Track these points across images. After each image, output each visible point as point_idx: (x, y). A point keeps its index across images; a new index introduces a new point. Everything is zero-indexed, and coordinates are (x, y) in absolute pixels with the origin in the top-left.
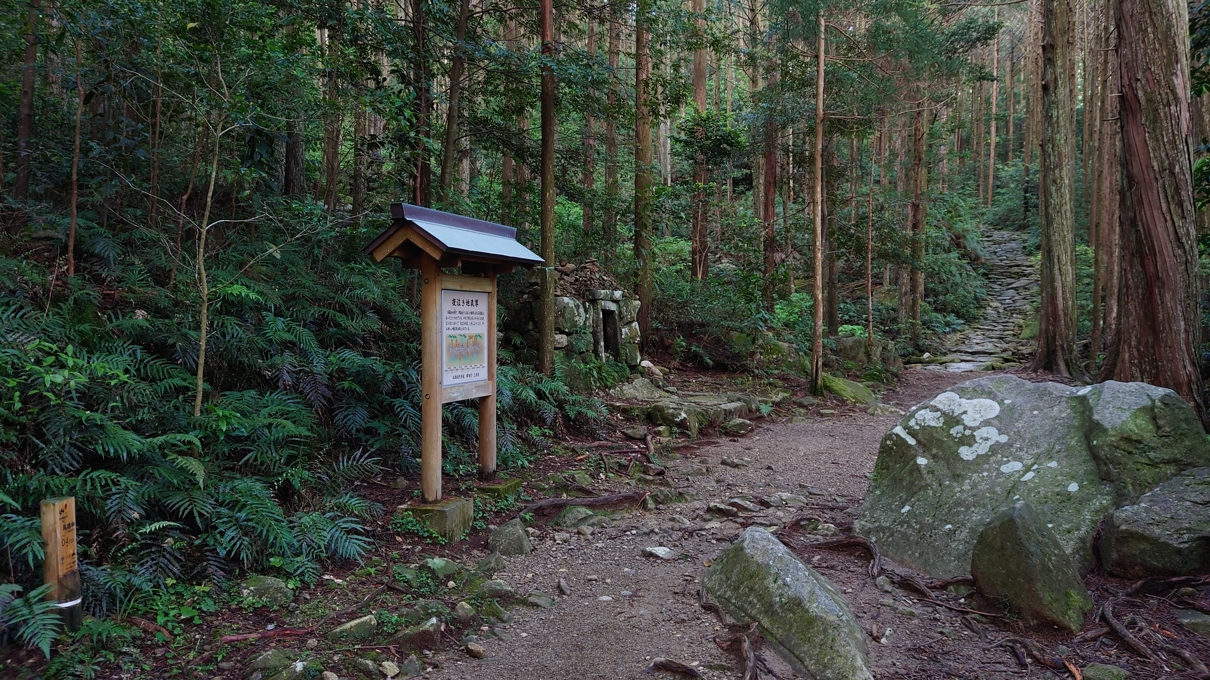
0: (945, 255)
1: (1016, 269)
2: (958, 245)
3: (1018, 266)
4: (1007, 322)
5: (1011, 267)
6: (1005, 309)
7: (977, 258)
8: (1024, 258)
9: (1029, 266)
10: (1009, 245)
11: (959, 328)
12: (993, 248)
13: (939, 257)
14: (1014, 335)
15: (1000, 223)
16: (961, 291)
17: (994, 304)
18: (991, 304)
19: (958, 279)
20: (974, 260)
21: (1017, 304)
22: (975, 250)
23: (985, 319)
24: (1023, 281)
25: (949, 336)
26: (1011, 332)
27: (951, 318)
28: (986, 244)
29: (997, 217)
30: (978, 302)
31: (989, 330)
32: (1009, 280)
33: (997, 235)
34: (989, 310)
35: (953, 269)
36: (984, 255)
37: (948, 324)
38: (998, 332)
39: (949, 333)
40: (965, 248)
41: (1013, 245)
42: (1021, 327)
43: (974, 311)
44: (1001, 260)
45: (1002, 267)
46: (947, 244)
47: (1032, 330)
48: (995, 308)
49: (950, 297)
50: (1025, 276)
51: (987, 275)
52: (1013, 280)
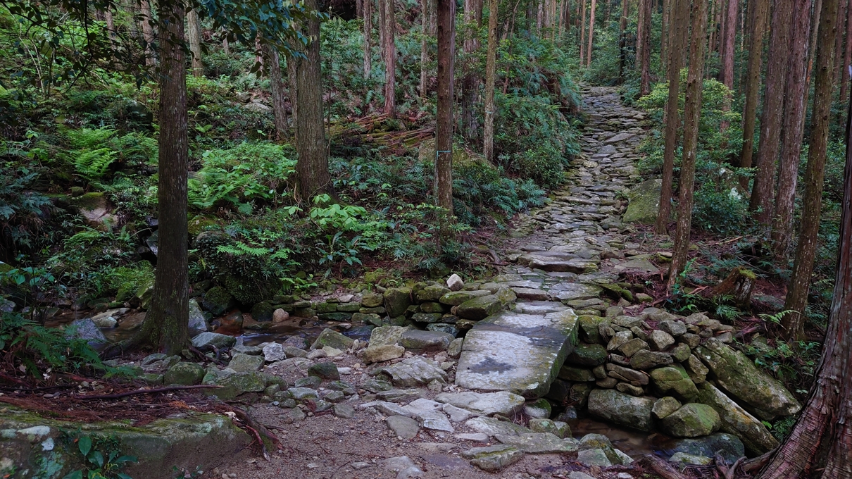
0: (530, 99)
1: (614, 121)
2: (551, 89)
3: (616, 117)
4: (605, 190)
5: (609, 118)
6: (601, 170)
7: (573, 106)
8: (623, 109)
9: (629, 118)
10: (606, 97)
11: (538, 203)
12: (590, 99)
13: (524, 100)
14: (615, 213)
15: (598, 80)
16: (547, 145)
17: (589, 164)
18: (586, 163)
19: (544, 129)
20: (568, 109)
21: (618, 164)
22: (570, 97)
23: (577, 184)
24: (623, 135)
25: (521, 216)
26: (611, 208)
27: (529, 186)
28: (583, 96)
29: (595, 74)
30: (570, 160)
31: (580, 203)
32: (607, 134)
33: (593, 90)
34: (583, 172)
35: (540, 116)
36: (581, 106)
37: (522, 196)
38: (593, 208)
39: (523, 211)
40: (559, 93)
41: (611, 96)
42: (624, 198)
43: (561, 174)
44: (598, 111)
45: (598, 118)
46: (536, 86)
47: (642, 207)
48: (590, 169)
49: (531, 154)
50: (624, 128)
51: (583, 127)
52: (611, 134)
